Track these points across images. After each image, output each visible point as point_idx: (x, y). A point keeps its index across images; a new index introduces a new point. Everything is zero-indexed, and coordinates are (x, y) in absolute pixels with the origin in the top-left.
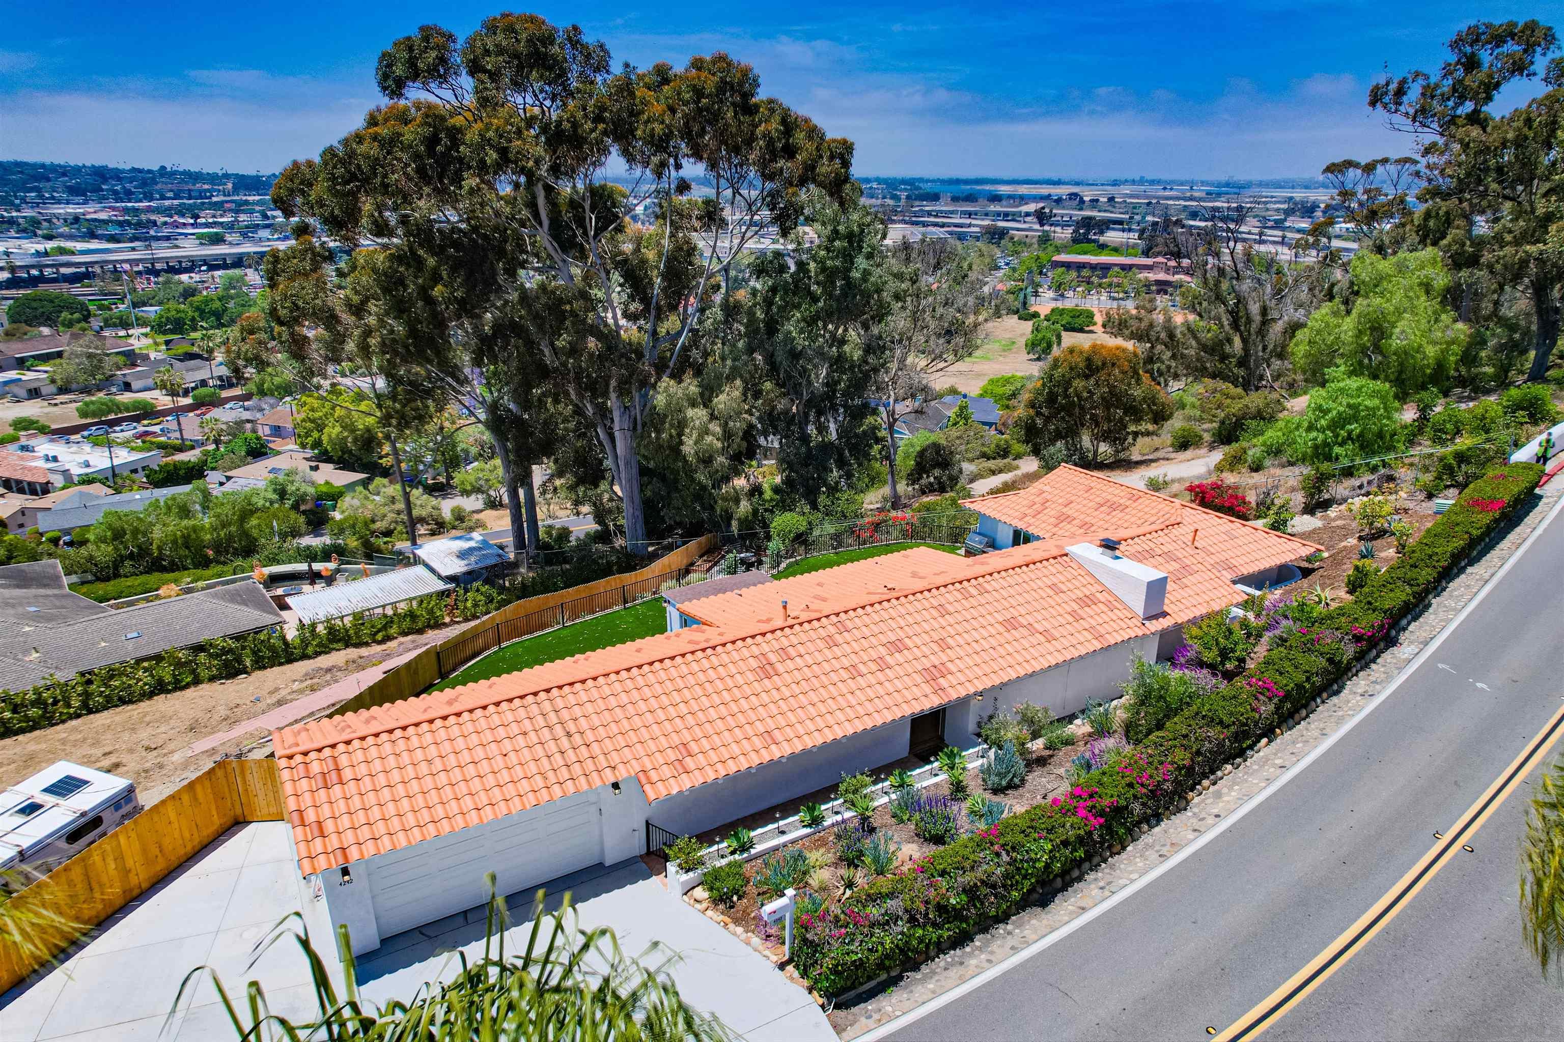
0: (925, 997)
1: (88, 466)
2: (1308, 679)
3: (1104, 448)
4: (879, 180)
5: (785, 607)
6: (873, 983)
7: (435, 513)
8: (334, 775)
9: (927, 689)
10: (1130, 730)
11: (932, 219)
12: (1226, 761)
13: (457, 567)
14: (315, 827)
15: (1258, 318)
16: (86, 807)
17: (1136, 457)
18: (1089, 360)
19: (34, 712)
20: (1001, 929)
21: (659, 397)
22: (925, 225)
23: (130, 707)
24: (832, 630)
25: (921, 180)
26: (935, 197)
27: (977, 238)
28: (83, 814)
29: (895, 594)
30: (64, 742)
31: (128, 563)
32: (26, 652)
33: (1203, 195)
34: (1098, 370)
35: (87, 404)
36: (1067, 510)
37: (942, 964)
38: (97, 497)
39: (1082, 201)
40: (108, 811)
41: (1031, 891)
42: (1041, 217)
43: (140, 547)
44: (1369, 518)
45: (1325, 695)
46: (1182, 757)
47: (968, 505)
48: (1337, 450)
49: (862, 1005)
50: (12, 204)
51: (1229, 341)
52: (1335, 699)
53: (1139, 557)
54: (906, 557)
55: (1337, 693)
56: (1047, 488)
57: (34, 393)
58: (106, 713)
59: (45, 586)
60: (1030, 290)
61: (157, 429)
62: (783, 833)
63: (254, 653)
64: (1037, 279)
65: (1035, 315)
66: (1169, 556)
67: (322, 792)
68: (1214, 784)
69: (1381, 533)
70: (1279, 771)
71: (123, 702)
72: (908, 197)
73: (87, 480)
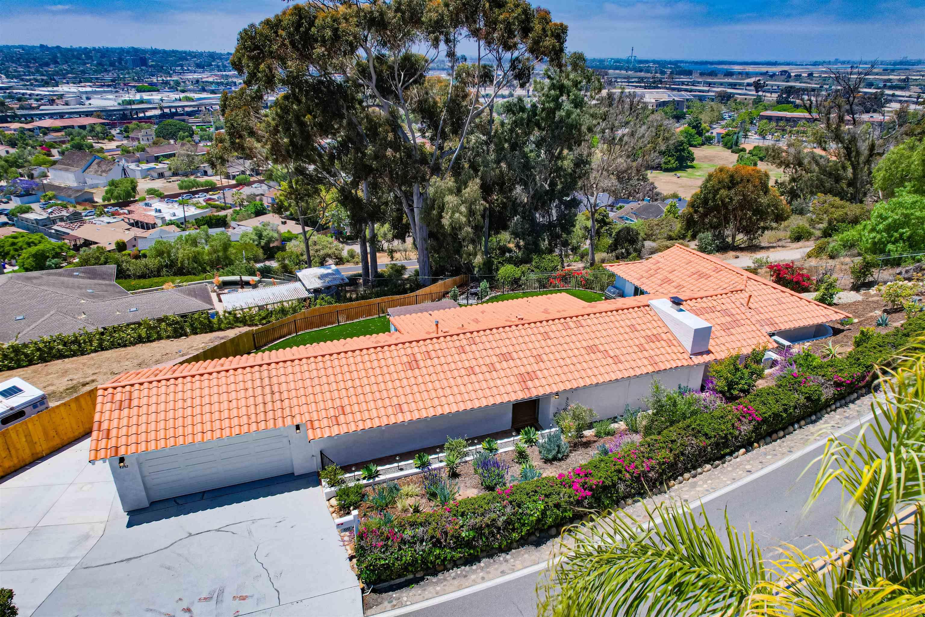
0: (430, 596)
1: (175, 215)
2: (785, 410)
3: (740, 237)
4: (654, 62)
5: (437, 325)
6: (402, 580)
7: (336, 252)
8: (127, 402)
9: (517, 387)
10: (648, 431)
11: (684, 87)
12: (707, 462)
13: (318, 284)
14: (105, 432)
15: (866, 152)
16: (14, 405)
17: (763, 245)
18: (732, 176)
19: (74, 347)
20: (502, 557)
21: (431, 188)
22: (679, 90)
23: (123, 349)
24: (464, 342)
25: (682, 62)
26: (689, 73)
27: (713, 100)
28: (12, 409)
29: (523, 322)
30: (84, 364)
31: (164, 269)
32: (79, 314)
33: (881, 71)
34: (738, 183)
35: (182, 182)
36: (671, 276)
37: (453, 575)
38: (169, 233)
39: (790, 76)
40: (29, 408)
41: (529, 534)
42: (758, 86)
43: (172, 261)
44: (894, 297)
45: (803, 423)
46: (664, 455)
47: (608, 268)
48: (890, 247)
49: (391, 593)
50: (169, 73)
51: (844, 168)
52: (810, 426)
53: (697, 313)
54: (549, 298)
55: (813, 422)
56: (661, 260)
57: (161, 175)
58: (110, 351)
59: (104, 279)
60: (741, 133)
61: (215, 197)
62: (402, 469)
63: (192, 325)
64: (748, 126)
65: (744, 150)
66: (726, 312)
67: (117, 412)
68: (694, 476)
69: (900, 309)
70: (745, 474)
71: (120, 346)
72: (672, 73)
73: (171, 223)
